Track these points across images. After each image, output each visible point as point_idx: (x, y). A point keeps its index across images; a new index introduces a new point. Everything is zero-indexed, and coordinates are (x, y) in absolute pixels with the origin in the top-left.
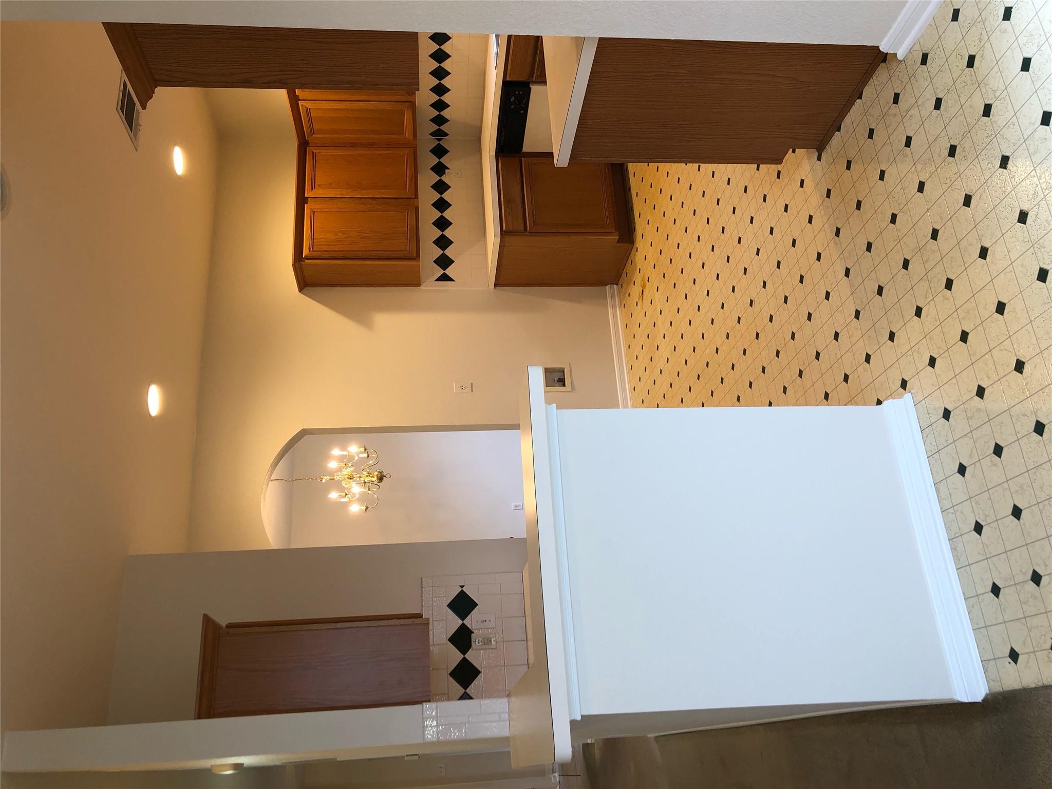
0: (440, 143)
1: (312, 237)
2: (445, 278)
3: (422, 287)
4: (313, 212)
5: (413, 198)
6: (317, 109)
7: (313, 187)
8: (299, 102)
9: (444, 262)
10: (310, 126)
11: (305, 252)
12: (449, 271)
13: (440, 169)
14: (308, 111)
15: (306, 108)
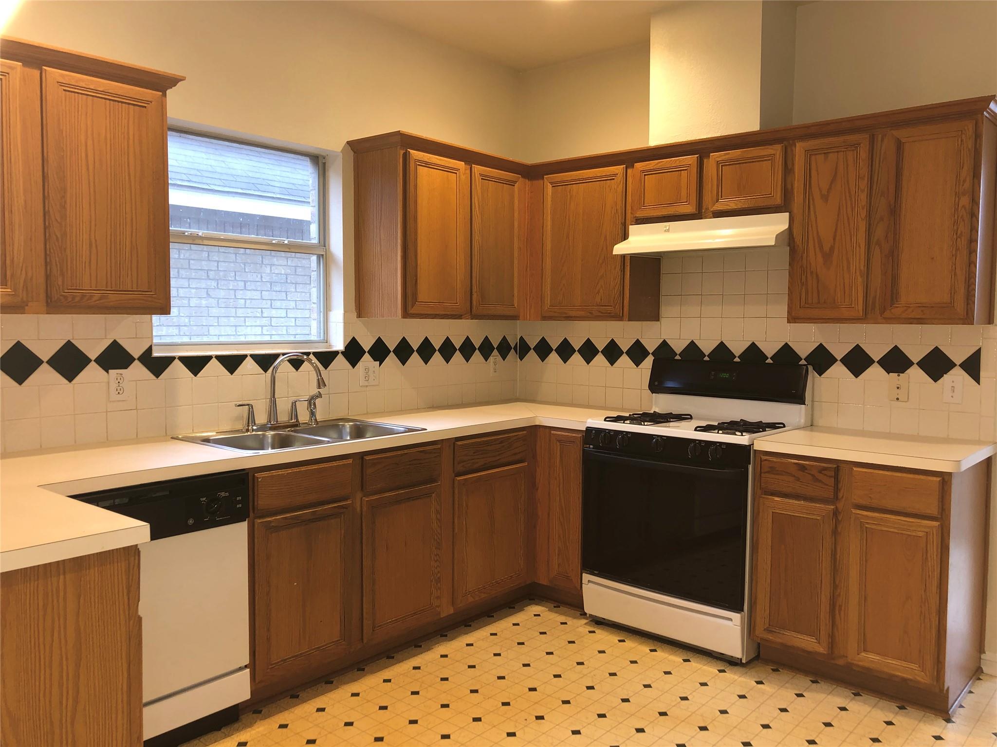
0: (512, 351)
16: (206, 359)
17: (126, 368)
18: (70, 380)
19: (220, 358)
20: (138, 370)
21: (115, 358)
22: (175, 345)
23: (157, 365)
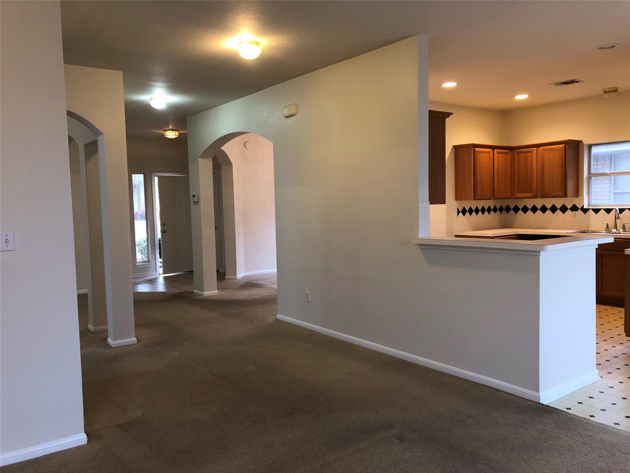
0: (504, 210)
1: (482, 152)
2: (458, 212)
3: (455, 201)
4: (489, 152)
6: (532, 155)
7: (498, 153)
8: (536, 148)
9: (464, 212)
10: (522, 152)
11: (477, 149)
12: (461, 214)
13: (495, 210)
14: (531, 152)
15: (533, 151)
16: (600, 209)
17: (577, 211)
18: (564, 213)
19: (604, 209)
20: (580, 212)
21: (574, 208)
22: (589, 205)
23: (585, 211)
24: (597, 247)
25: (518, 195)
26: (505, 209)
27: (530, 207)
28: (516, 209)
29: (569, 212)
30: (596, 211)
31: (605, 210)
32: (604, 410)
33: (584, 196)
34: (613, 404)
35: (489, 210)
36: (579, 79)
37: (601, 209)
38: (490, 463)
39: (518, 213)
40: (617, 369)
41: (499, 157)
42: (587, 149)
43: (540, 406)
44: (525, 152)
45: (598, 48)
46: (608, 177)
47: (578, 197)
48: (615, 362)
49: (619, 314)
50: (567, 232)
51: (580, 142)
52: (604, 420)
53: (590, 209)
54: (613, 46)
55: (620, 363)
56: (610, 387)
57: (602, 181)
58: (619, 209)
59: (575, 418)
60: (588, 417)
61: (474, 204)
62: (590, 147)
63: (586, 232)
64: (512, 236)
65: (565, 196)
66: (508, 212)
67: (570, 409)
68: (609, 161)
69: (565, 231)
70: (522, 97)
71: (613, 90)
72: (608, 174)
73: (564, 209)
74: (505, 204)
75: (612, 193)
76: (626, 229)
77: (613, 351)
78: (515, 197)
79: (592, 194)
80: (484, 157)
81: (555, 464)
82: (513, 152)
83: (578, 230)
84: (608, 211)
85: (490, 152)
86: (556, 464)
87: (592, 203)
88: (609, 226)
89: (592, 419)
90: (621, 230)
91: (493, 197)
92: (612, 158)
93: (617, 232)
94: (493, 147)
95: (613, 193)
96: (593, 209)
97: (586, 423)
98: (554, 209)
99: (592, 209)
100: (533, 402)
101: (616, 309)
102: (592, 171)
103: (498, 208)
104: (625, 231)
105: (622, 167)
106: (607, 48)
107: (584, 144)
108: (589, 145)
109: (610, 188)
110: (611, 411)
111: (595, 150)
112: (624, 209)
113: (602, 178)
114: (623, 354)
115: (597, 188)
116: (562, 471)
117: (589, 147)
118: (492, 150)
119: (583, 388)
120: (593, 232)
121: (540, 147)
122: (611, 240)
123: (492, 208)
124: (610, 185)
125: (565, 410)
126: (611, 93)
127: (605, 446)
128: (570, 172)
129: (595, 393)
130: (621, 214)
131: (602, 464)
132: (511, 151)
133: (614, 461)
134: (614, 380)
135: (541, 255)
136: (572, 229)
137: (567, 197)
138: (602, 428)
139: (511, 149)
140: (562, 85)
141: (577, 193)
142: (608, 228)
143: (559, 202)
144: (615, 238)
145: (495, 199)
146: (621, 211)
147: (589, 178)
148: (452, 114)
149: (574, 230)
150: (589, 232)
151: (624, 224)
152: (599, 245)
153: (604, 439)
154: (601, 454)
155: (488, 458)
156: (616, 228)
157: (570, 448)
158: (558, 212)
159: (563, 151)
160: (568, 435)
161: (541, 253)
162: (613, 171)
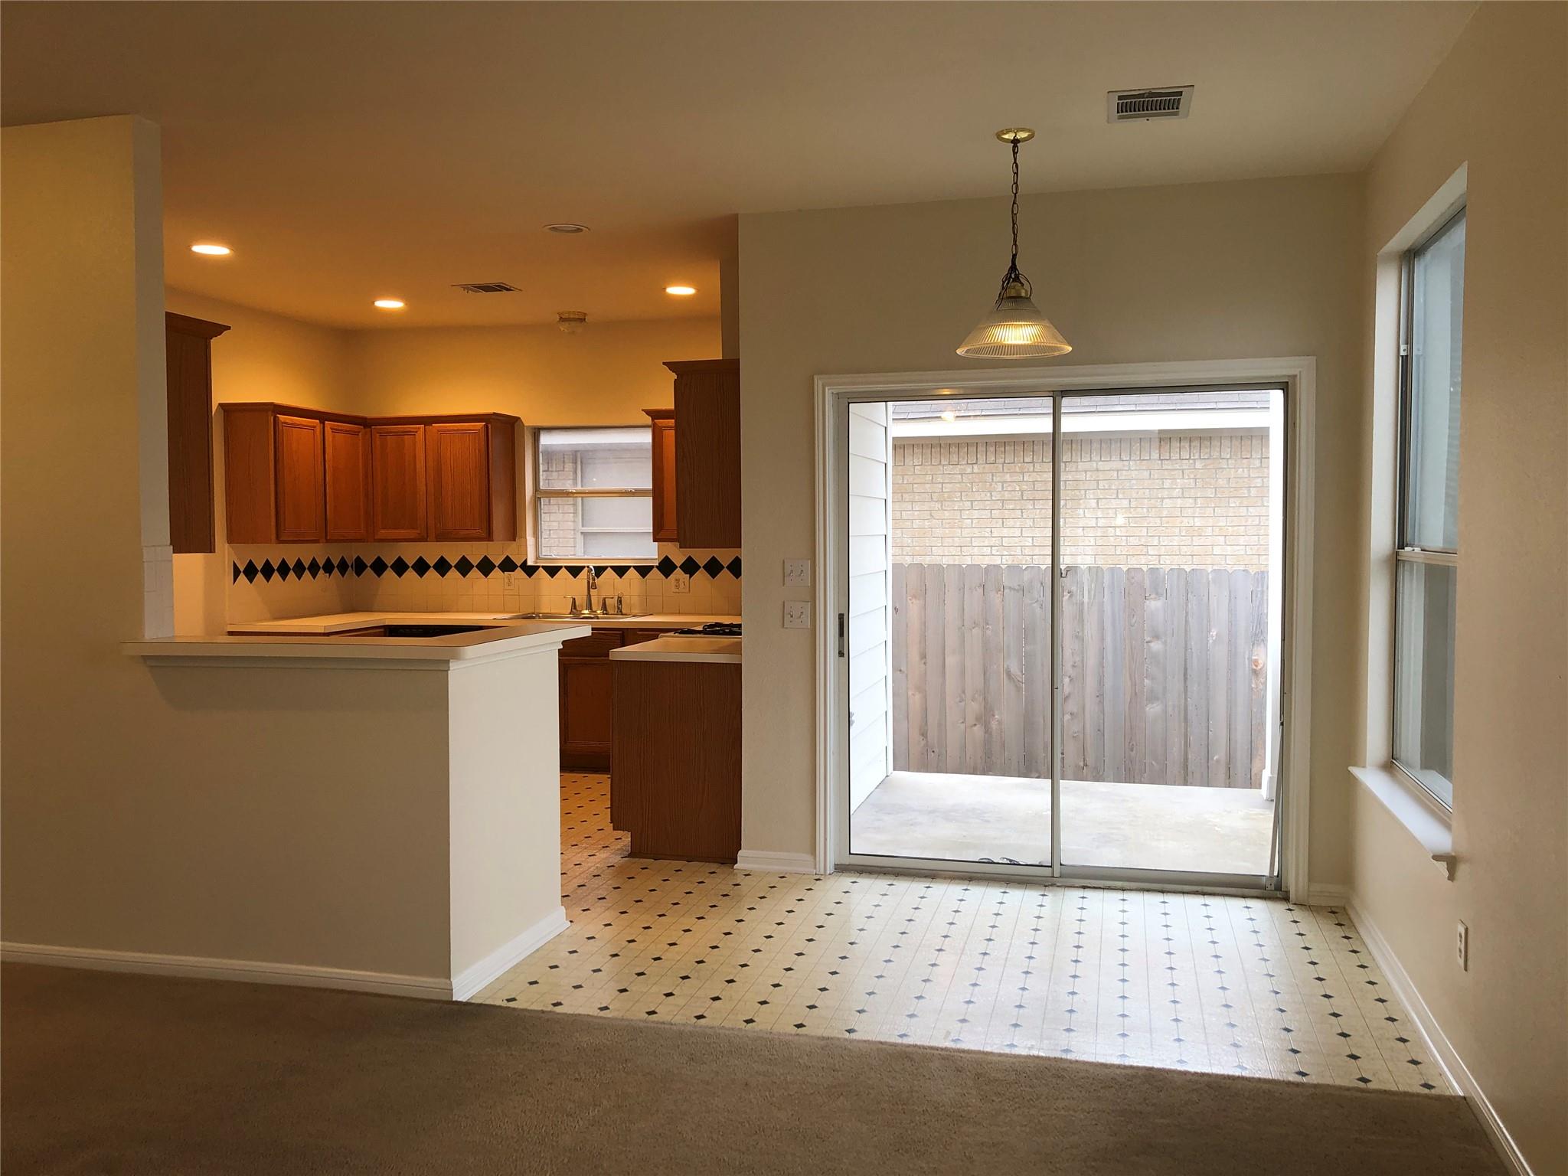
0: (350, 568)
1: (294, 425)
2: (236, 573)
4: (313, 428)
5: (326, 536)
6: (414, 444)
7: (334, 431)
8: (423, 426)
9: (250, 572)
10: (391, 432)
11: (282, 417)
12: (242, 577)
13: (328, 567)
14: (413, 433)
15: (416, 432)
17: (513, 571)
18: (486, 576)
19: (567, 568)
20: (519, 572)
21: (508, 565)
22: (537, 559)
23: (530, 571)
24: (562, 647)
25: (383, 533)
26: (352, 566)
27: (410, 562)
28: (379, 567)
29: (497, 572)
30: (553, 571)
31: (569, 568)
32: (580, 986)
33: (527, 538)
34: (595, 971)
35: (314, 568)
36: (512, 285)
37: (561, 567)
38: (349, 1159)
39: (382, 576)
40: (600, 899)
41: (335, 438)
42: (530, 437)
43: (455, 1007)
44: (397, 434)
45: (550, 229)
46: (570, 500)
47: (515, 540)
48: (596, 886)
49: (600, 785)
50: (494, 619)
51: (516, 420)
52: (581, 1006)
53: (538, 567)
54: (579, 229)
55: (603, 885)
56: (589, 938)
57: (559, 508)
58: (594, 567)
59: (525, 1016)
60: (550, 1008)
61: (276, 554)
62: (537, 432)
63: (534, 618)
64: (374, 631)
65: (489, 537)
66: (359, 574)
67: (514, 999)
68: (571, 464)
69: (491, 617)
70: (390, 304)
71: (577, 317)
72: (572, 493)
73: (486, 567)
74: (351, 553)
75: (580, 534)
76: (608, 609)
77: (590, 864)
78: (376, 538)
79: (543, 534)
80: (301, 438)
81: (491, 1119)
82: (368, 430)
83: (517, 612)
84: (575, 571)
85: (315, 427)
86: (493, 1118)
87: (544, 554)
88: (577, 604)
89: (558, 1009)
90: (599, 612)
91: (325, 536)
92: (579, 458)
93: (592, 616)
94: (322, 417)
95: (582, 533)
96: (545, 568)
97: (548, 1020)
98: (464, 567)
99: (543, 567)
100: (438, 1001)
101: (593, 778)
102: (542, 486)
103: (335, 562)
104: (606, 614)
105: (595, 480)
106: (568, 231)
107: (523, 425)
108: (535, 429)
109: (574, 521)
110: (593, 985)
111: (546, 440)
112: (604, 568)
113: (560, 500)
114: (609, 867)
115: (550, 521)
116: (505, 1128)
117: (535, 434)
118: (320, 423)
119: (537, 950)
120: (547, 616)
121: (431, 425)
122: (585, 631)
123: (321, 562)
124: (574, 517)
125: (505, 1004)
126: (573, 324)
127: (584, 1056)
128: (498, 483)
129: (561, 956)
130: (598, 577)
131: (582, 1093)
132: (365, 427)
133: (604, 1082)
134: (593, 923)
135: (451, 668)
136: (503, 612)
137: (493, 541)
138: (578, 1023)
139: (365, 423)
140: (476, 292)
141: (514, 532)
142: (575, 608)
143: (475, 552)
144: (593, 629)
145: (327, 541)
146: (600, 570)
147: (537, 500)
148: (229, 328)
149: (507, 612)
150: (540, 618)
151: (604, 599)
152: (564, 643)
153: (582, 1044)
154: (579, 1074)
155: (346, 1149)
156: (591, 609)
157: (518, 1078)
158: (475, 573)
159: (482, 435)
160: (514, 1053)
161: (451, 664)
162: (579, 488)
